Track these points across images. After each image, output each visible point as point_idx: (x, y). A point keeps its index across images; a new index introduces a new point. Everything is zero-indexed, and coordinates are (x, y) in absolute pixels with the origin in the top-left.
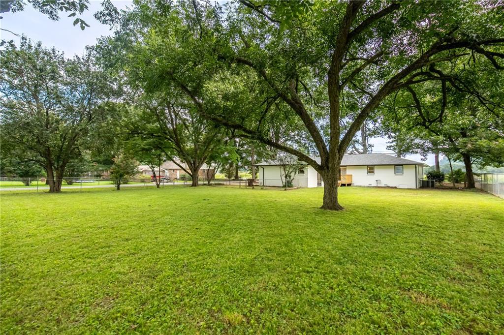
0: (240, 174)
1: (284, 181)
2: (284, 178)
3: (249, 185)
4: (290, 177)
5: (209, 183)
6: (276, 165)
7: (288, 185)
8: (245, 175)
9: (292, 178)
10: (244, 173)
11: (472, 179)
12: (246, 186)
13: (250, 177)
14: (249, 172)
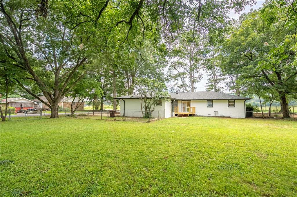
0: (104, 106)
1: (144, 112)
2: (144, 110)
3: (111, 116)
4: (149, 109)
5: (72, 114)
6: (138, 98)
7: (147, 116)
8: (108, 107)
9: (151, 109)
10: (107, 106)
11: (287, 111)
12: (108, 117)
13: (112, 108)
14: (111, 105)
